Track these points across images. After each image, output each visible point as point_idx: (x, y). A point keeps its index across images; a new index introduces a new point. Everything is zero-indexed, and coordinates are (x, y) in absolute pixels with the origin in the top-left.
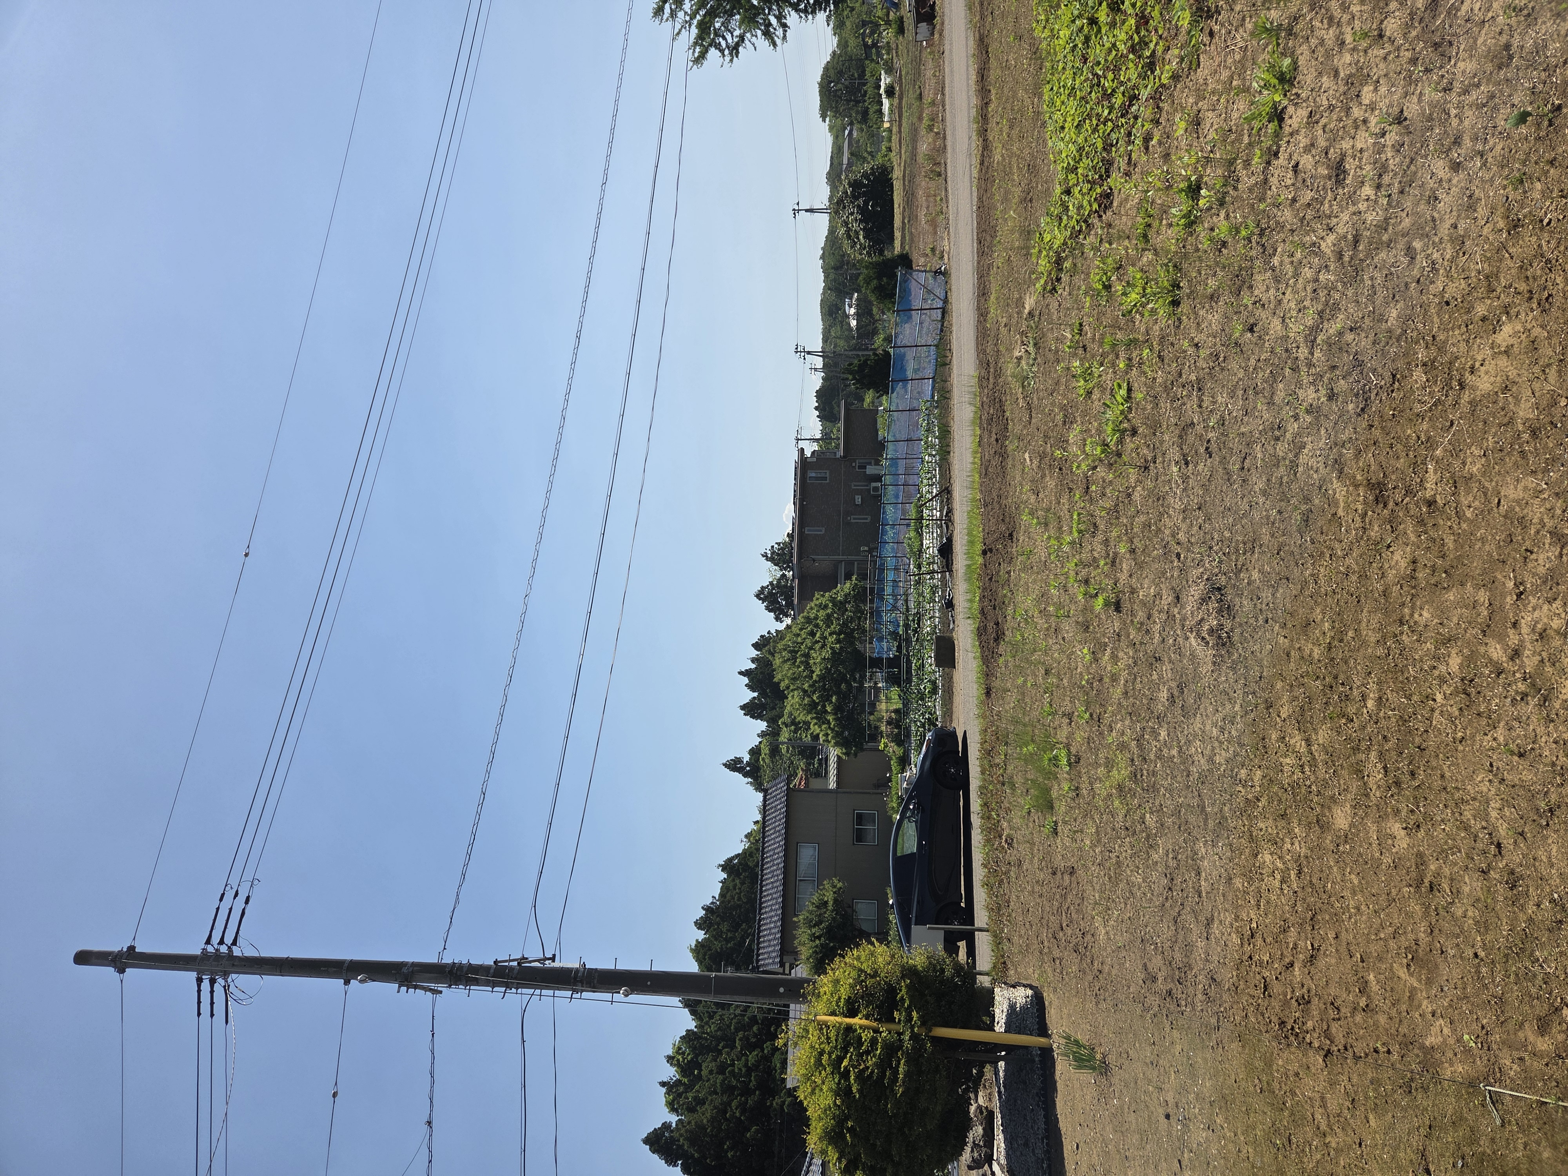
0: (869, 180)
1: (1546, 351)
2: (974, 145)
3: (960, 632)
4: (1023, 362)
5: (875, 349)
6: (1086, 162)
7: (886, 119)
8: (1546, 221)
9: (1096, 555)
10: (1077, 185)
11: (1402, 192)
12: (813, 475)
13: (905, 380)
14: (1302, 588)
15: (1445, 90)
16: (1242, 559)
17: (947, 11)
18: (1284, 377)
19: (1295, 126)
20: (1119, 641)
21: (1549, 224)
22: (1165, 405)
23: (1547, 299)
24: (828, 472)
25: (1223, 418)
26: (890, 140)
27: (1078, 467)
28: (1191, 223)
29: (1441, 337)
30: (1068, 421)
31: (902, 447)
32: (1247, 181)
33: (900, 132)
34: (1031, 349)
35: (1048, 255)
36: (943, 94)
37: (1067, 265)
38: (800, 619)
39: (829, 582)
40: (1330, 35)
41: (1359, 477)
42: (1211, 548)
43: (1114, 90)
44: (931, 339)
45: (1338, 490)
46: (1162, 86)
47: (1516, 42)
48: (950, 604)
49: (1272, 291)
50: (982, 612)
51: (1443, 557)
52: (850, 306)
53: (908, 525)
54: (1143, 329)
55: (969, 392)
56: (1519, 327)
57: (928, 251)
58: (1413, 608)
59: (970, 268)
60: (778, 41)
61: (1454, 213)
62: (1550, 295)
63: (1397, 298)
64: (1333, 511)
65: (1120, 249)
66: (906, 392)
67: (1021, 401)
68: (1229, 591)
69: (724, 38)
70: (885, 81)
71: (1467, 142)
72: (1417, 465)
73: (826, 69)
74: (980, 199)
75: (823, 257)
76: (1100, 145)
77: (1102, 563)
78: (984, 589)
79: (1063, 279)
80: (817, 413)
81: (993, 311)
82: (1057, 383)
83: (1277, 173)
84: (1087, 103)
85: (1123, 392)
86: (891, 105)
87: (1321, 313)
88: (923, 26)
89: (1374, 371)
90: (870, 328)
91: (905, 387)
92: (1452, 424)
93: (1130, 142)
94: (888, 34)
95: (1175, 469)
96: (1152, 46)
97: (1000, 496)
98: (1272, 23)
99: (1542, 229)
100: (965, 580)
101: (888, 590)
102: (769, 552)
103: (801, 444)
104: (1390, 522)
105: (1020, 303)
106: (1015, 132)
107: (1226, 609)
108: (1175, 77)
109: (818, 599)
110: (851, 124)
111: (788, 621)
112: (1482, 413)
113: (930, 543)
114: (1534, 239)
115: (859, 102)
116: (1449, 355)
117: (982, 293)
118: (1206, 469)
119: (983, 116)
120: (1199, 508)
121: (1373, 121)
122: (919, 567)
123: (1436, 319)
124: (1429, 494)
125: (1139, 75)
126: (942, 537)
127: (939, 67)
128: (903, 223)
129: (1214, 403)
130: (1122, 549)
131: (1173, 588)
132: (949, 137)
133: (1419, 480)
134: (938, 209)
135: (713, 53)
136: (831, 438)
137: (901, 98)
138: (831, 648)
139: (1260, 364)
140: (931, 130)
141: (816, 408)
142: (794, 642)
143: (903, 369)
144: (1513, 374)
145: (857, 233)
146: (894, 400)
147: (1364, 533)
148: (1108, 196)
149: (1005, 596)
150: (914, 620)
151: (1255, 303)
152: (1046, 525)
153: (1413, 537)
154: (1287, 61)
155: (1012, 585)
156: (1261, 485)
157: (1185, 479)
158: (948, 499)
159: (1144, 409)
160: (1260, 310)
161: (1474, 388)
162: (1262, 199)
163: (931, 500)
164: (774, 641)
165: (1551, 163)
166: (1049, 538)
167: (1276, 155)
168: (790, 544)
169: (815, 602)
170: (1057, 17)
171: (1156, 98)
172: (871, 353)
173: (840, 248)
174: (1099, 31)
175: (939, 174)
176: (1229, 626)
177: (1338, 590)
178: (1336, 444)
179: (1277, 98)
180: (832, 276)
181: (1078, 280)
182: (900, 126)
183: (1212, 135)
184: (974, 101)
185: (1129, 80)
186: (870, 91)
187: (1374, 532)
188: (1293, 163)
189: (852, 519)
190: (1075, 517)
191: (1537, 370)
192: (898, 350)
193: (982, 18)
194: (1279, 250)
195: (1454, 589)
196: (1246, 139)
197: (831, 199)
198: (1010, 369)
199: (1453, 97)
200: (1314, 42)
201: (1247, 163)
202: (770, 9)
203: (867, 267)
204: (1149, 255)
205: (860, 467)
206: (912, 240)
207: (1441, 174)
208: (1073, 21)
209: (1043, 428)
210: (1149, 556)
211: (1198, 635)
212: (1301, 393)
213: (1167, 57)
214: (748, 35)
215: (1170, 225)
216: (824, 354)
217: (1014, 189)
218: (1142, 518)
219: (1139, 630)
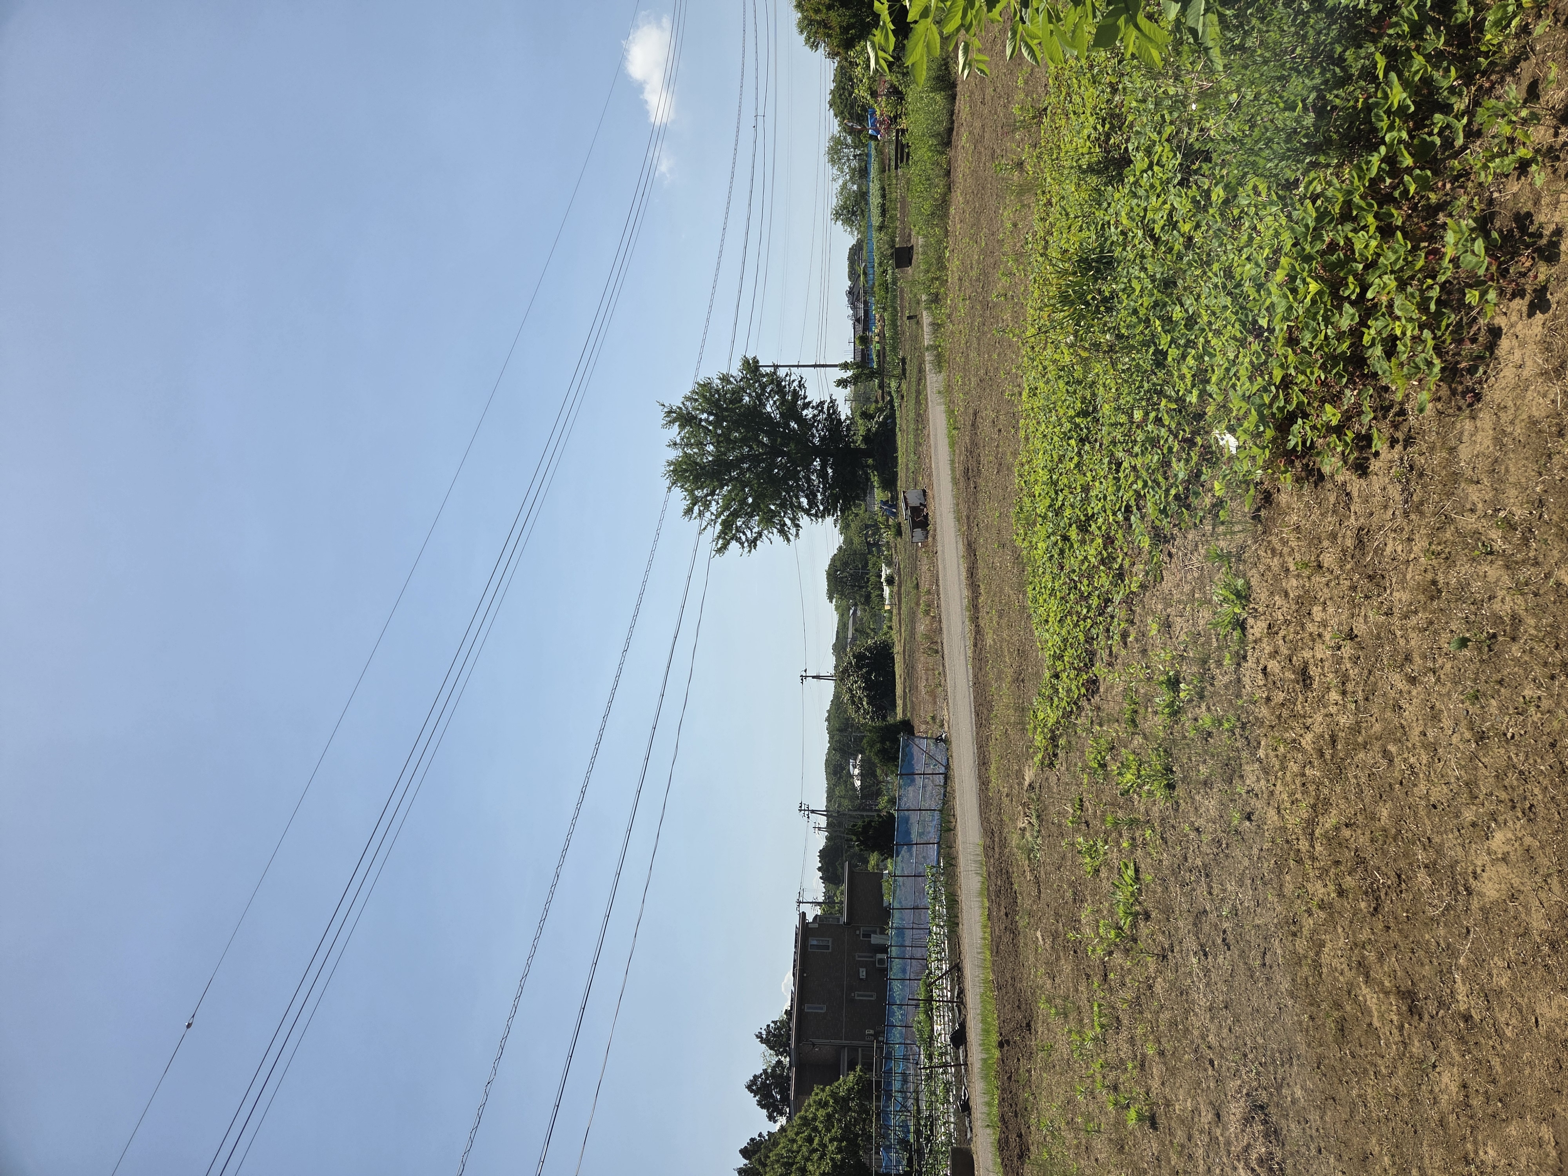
0: (871, 653)
1: (1543, 861)
2: (967, 629)
3: (979, 1143)
4: (1028, 834)
5: (879, 811)
6: (1070, 651)
7: (887, 602)
8: (1509, 735)
9: (1123, 1056)
10: (1065, 670)
11: (1367, 699)
12: (815, 943)
13: (910, 844)
14: (1352, 1112)
15: (1386, 614)
16: (1280, 1071)
17: (938, 521)
18: (1289, 869)
19: (1258, 635)
20: (1160, 1167)
21: (1513, 737)
22: (1175, 890)
23: (1530, 808)
24: (830, 940)
25: (1234, 907)
26: (890, 620)
27: (1093, 951)
28: (1175, 713)
29: (1436, 839)
30: (1078, 899)
31: (909, 915)
32: (1222, 680)
33: (900, 614)
34: (1034, 820)
35: (1043, 732)
36: (938, 585)
37: (1062, 742)
38: (796, 1120)
39: (830, 1073)
40: (1275, 562)
41: (1387, 984)
42: (1245, 1056)
43: (1089, 594)
44: (934, 803)
45: (1368, 997)
46: (1132, 593)
47: (1441, 579)
48: (966, 1108)
49: (1263, 782)
50: (1003, 1119)
51: (1494, 1082)
52: (854, 767)
53: (917, 1006)
54: (1142, 809)
55: (976, 861)
56: (1510, 835)
57: (929, 719)
58: (1475, 1142)
59: (969, 738)
60: (792, 538)
61: (1421, 722)
62: (1532, 806)
63: (1384, 798)
64: (1367, 1020)
65: (1112, 731)
66: (911, 855)
67: (1028, 874)
68: (1272, 1110)
69: (744, 533)
70: (885, 571)
71: (1418, 660)
72: (1445, 974)
73: (833, 560)
74: (975, 676)
75: (828, 719)
76: (1082, 638)
77: (1130, 1066)
78: (1004, 1090)
79: (1060, 755)
80: (820, 874)
81: (994, 782)
82: (1063, 858)
83: (1248, 673)
84: (1067, 602)
85: (1131, 872)
86: (891, 591)
87: (1314, 807)
88: (918, 532)
89: (1378, 869)
90: (874, 789)
91: (910, 850)
92: (1468, 932)
93: (1109, 638)
94: (887, 536)
95: (1195, 961)
96: (1119, 560)
97: (1014, 979)
98: (1222, 550)
99: (1507, 741)
100: (982, 1078)
101: (896, 1085)
102: (764, 1033)
103: (804, 908)
104: (1430, 1037)
105: (1020, 775)
106: (1004, 621)
107: (1273, 1134)
108: (1143, 587)
109: (817, 1094)
110: (856, 605)
111: (782, 1121)
112: (1496, 922)
113: (942, 1029)
114: (1502, 751)
115: (863, 587)
116: (1448, 859)
117: (983, 763)
118: (1226, 963)
119: (974, 607)
120: (1226, 1007)
121: (1327, 636)
122: (930, 1057)
123: (1427, 821)
124: (1463, 1007)
125: (1111, 583)
126: (954, 1024)
127: (933, 564)
128: (904, 692)
129: (1225, 890)
130: (1150, 1050)
131: (1211, 1103)
132: (944, 621)
133: (1449, 991)
134: (937, 681)
135: (734, 545)
136: (834, 903)
137: (900, 587)
138: (832, 1159)
139: (1264, 854)
140: (928, 614)
141: (819, 869)
142: (788, 1151)
143: (908, 833)
144: (1516, 882)
145: (860, 699)
146: (899, 864)
147: (1405, 1048)
148: (1093, 682)
149: (1027, 1100)
150: (926, 1126)
151: (1248, 792)
152: (1066, 1016)
153: (1457, 1058)
154: (1240, 582)
155: (1034, 1087)
156: (1286, 985)
157: (1207, 972)
158: (959, 977)
159: (1155, 892)
160: (1255, 799)
161: (1481, 895)
162: (1239, 696)
163: (941, 977)
164: (765, 1147)
165: (1500, 682)
166: (1070, 1031)
167: (1245, 658)
168: (788, 1023)
169: (813, 1098)
170: (1034, 532)
171: (1128, 601)
172: (875, 814)
173: (845, 711)
174: (1072, 546)
175: (937, 652)
176: (1280, 1154)
177: (1391, 1116)
178: (1356, 944)
179: (1237, 610)
180: (837, 738)
181: (1074, 756)
182: (900, 609)
183: (1183, 637)
184: (966, 593)
185: (1102, 586)
186: (873, 579)
187: (1416, 1048)
188: (1261, 666)
189: (857, 996)
190: (1096, 1008)
191: (1538, 879)
192: (902, 813)
193: (970, 528)
194: (1263, 743)
195: (1514, 1122)
196: (1215, 644)
197: (836, 667)
198: (1014, 840)
199: (1396, 620)
200: (1262, 568)
201: (1219, 663)
202: (785, 513)
203: (870, 731)
204: (1138, 740)
205: (864, 936)
206: (913, 708)
207: (1400, 686)
208: (1049, 537)
209: (1053, 904)
210: (1180, 1061)
211: (1247, 1165)
212: (1309, 886)
213: (1134, 570)
214: (766, 532)
215: (1156, 713)
216: (828, 814)
217: (1006, 670)
218: (1166, 1016)
219: (1180, 1154)
